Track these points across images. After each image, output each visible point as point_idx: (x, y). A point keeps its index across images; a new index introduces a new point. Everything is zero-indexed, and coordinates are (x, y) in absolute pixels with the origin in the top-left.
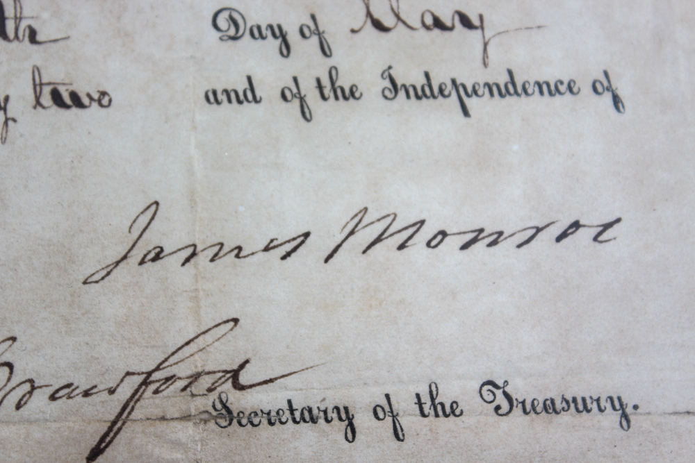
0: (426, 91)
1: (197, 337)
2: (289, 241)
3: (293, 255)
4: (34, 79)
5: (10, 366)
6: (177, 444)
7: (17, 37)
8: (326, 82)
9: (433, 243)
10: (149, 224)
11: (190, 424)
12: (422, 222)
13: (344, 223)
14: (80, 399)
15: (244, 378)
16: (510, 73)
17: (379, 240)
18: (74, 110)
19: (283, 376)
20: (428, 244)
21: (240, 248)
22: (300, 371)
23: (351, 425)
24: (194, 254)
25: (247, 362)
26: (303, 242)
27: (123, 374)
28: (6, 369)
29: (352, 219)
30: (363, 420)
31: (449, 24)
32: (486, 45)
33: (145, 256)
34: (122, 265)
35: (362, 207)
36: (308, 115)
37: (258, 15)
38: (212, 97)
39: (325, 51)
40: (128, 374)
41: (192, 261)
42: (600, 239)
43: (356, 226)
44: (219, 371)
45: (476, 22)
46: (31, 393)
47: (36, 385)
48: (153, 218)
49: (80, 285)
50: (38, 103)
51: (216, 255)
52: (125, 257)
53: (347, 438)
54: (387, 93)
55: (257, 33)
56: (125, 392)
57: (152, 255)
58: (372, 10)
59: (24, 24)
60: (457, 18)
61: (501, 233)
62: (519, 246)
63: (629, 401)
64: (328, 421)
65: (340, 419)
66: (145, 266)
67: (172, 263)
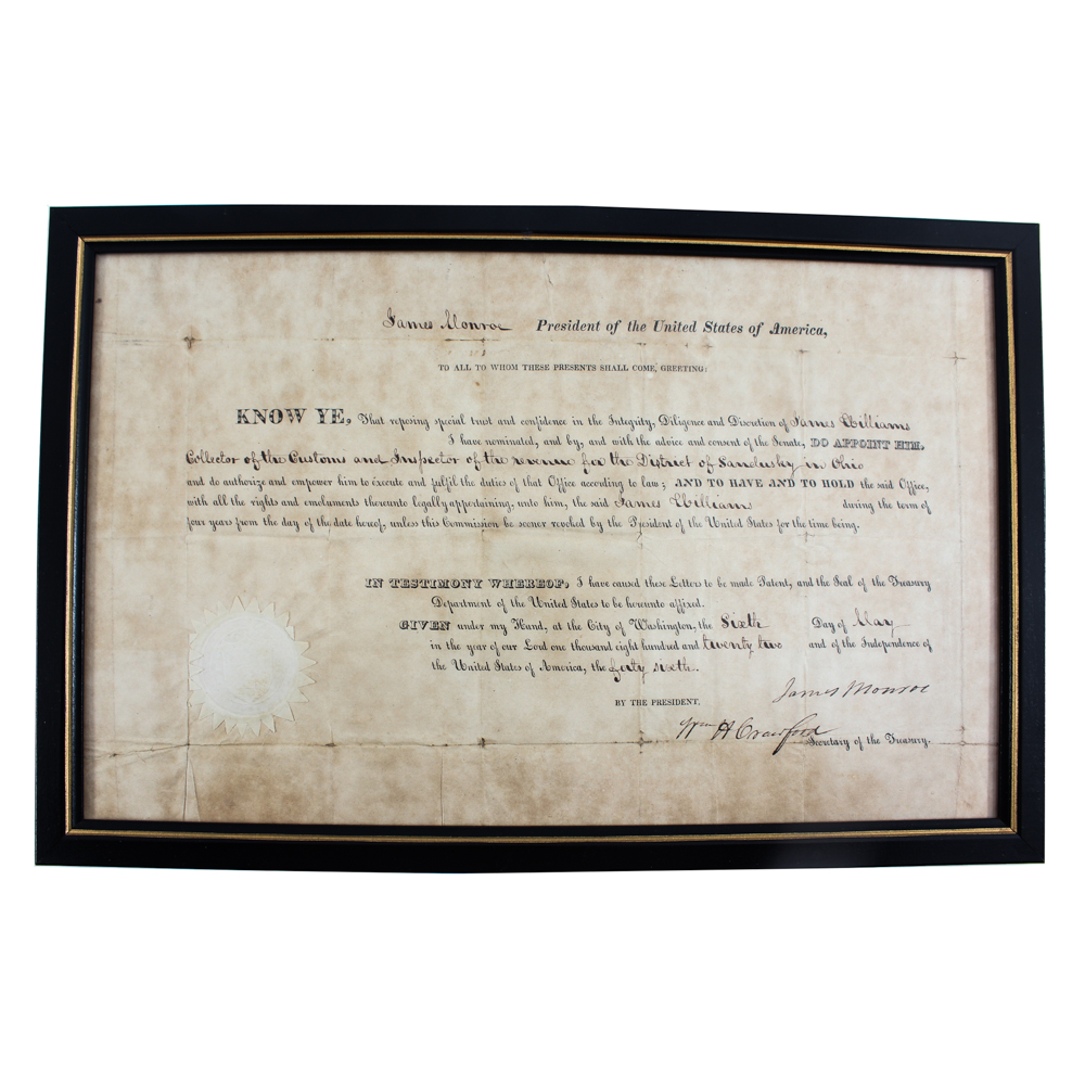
0: (875, 645)
1: (804, 719)
2: (832, 690)
3: (834, 695)
4: (759, 639)
5: (751, 726)
6: (797, 750)
7: (754, 626)
8: (845, 641)
10: (792, 684)
11: (802, 744)
12: (872, 685)
13: (849, 685)
14: (771, 737)
15: (818, 731)
16: (899, 639)
17: (859, 690)
18: (771, 649)
19: (829, 731)
20: (873, 692)
21: (818, 692)
22: (834, 730)
23: (848, 745)
24: (805, 694)
25: (819, 726)
26: (837, 691)
27: (783, 729)
29: (851, 684)
30: (851, 744)
31: (882, 624)
32: (893, 630)
33: (791, 694)
34: (784, 697)
35: (854, 680)
36: (839, 652)
37: (826, 620)
38: (811, 645)
39: (845, 632)
40: (785, 729)
41: (804, 696)
42: (923, 691)
43: (852, 686)
44: (811, 729)
45: (890, 623)
46: (757, 734)
47: (759, 732)
48: (793, 682)
49: (772, 703)
50: (760, 646)
51: (811, 694)
52: (785, 694)
53: (846, 749)
54: (863, 645)
55: (825, 626)
56: (784, 735)
57: (793, 694)
59: (756, 621)
60: (885, 621)
61: (894, 689)
62: (899, 693)
63: (928, 740)
64: (841, 744)
65: (845, 744)
66: (790, 697)
67: (798, 696)
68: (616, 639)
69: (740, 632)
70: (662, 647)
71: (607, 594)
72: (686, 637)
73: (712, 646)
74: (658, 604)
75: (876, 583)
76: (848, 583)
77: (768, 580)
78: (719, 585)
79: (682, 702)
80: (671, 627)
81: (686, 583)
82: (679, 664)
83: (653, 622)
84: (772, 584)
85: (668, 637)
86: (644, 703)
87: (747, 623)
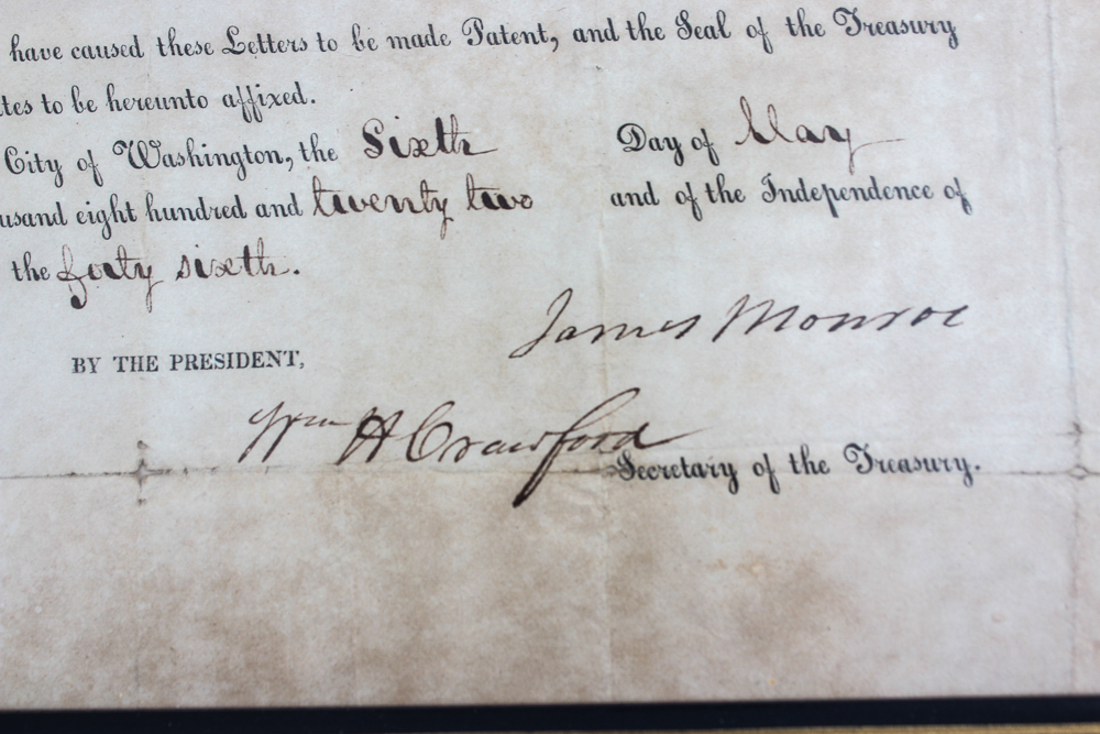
0: (800, 195)
1: (604, 403)
2: (682, 323)
3: (686, 335)
4: (468, 185)
5: (449, 425)
6: (587, 493)
7: (453, 149)
8: (714, 187)
9: (806, 326)
10: (564, 308)
11: (599, 477)
12: (796, 308)
13: (728, 308)
14: (507, 454)
15: (644, 439)
16: (873, 179)
17: (759, 322)
18: (501, 210)
19: (677, 438)
20: (801, 327)
21: (640, 329)
22: (694, 432)
23: (734, 480)
24: (602, 333)
25: (646, 425)
26: (694, 324)
27: (542, 434)
28: (446, 428)
29: (737, 304)
30: (745, 475)
31: (820, 137)
32: (852, 155)
33: (561, 334)
34: (541, 342)
35: (744, 294)
36: (698, 215)
37: (656, 130)
38: (617, 200)
39: (714, 160)
40: (547, 433)
41: (601, 339)
42: (949, 323)
43: (740, 310)
44: (623, 433)
45: (844, 136)
46: (466, 448)
47: (471, 441)
48: (567, 303)
49: (507, 358)
50: (471, 205)
51: (620, 334)
52: (544, 336)
53: (730, 491)
54: (766, 196)
55: (655, 145)
56: (544, 448)
57: (566, 334)
58: (753, 124)
59: (459, 138)
60: (827, 131)
61: (863, 318)
62: (879, 329)
63: (972, 463)
64: (715, 475)
65: (725, 474)
66: (560, 343)
67: (583, 340)
68: (78, 194)
69: (415, 169)
70: (200, 213)
71: (53, 78)
72: (266, 184)
73: (338, 207)
74: (190, 101)
75: (800, 27)
76: (717, 31)
77: (490, 26)
78: (358, 45)
79: (254, 359)
80: (225, 160)
81: (267, 44)
82: (247, 257)
83: (176, 147)
84: (502, 38)
85: (218, 186)
86: (150, 365)
87: (434, 144)
